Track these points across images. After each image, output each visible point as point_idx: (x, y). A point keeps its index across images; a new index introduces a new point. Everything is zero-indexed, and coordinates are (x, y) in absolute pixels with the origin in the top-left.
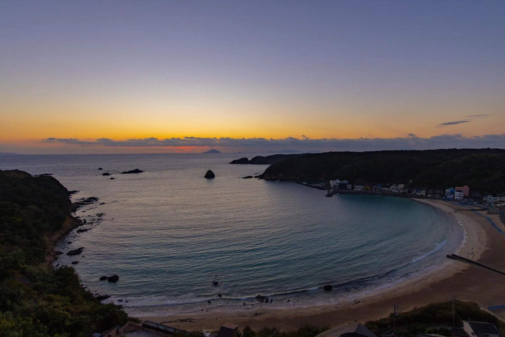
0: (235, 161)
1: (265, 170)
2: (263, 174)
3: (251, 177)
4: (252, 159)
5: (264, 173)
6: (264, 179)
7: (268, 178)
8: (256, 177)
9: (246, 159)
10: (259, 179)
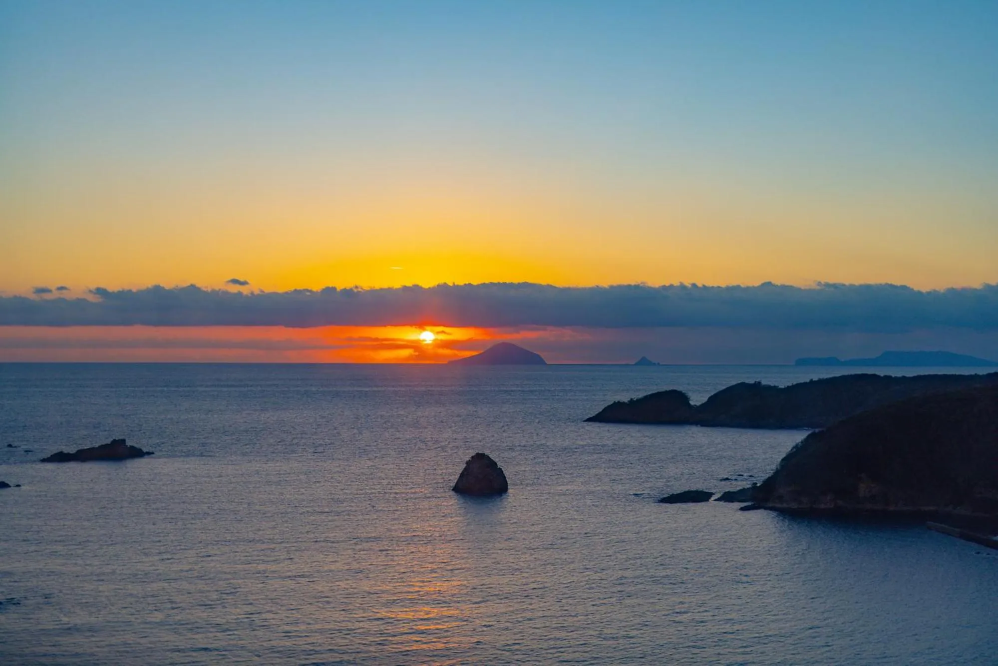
0: (618, 405)
1: (780, 460)
2: (770, 483)
3: (699, 496)
4: (710, 398)
5: (777, 473)
6: (771, 509)
7: (794, 506)
8: (728, 497)
9: (677, 398)
10: (743, 509)
